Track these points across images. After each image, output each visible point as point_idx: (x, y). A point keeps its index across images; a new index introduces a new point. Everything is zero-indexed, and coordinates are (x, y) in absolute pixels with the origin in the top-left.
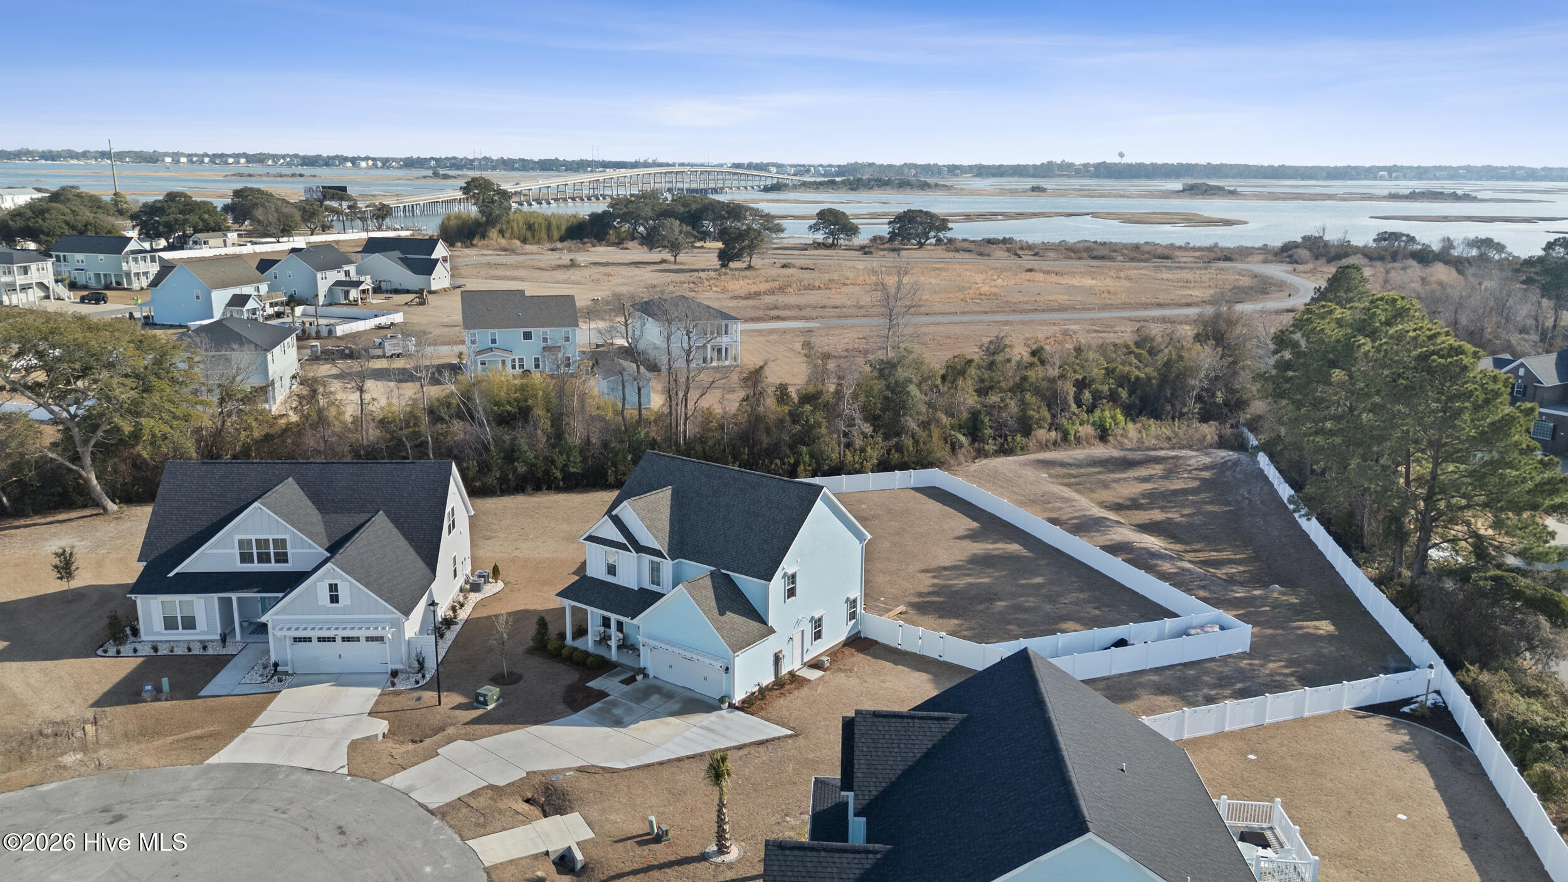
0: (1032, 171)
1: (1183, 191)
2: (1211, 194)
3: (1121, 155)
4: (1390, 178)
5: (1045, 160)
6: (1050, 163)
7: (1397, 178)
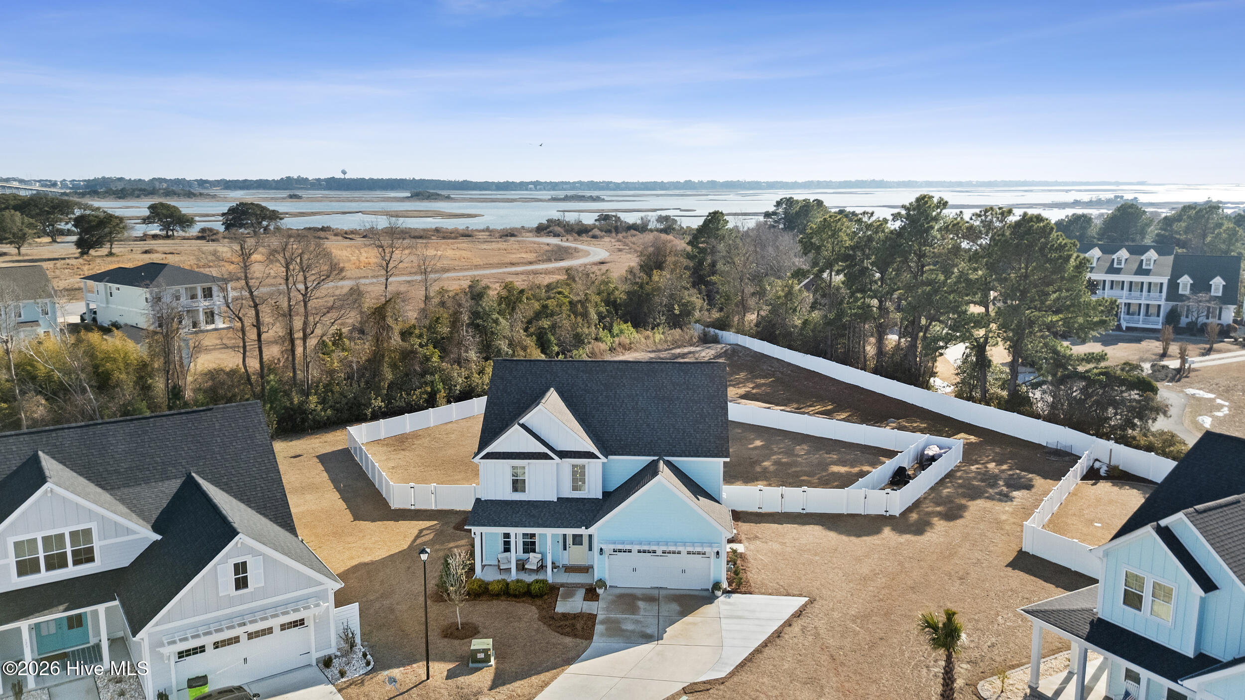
0: (274, 185)
1: (412, 197)
2: (433, 199)
3: (344, 172)
4: (536, 189)
5: (284, 176)
6: (288, 178)
7: (540, 190)
